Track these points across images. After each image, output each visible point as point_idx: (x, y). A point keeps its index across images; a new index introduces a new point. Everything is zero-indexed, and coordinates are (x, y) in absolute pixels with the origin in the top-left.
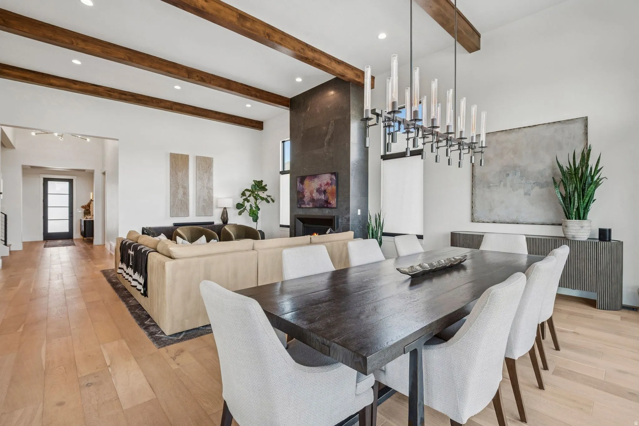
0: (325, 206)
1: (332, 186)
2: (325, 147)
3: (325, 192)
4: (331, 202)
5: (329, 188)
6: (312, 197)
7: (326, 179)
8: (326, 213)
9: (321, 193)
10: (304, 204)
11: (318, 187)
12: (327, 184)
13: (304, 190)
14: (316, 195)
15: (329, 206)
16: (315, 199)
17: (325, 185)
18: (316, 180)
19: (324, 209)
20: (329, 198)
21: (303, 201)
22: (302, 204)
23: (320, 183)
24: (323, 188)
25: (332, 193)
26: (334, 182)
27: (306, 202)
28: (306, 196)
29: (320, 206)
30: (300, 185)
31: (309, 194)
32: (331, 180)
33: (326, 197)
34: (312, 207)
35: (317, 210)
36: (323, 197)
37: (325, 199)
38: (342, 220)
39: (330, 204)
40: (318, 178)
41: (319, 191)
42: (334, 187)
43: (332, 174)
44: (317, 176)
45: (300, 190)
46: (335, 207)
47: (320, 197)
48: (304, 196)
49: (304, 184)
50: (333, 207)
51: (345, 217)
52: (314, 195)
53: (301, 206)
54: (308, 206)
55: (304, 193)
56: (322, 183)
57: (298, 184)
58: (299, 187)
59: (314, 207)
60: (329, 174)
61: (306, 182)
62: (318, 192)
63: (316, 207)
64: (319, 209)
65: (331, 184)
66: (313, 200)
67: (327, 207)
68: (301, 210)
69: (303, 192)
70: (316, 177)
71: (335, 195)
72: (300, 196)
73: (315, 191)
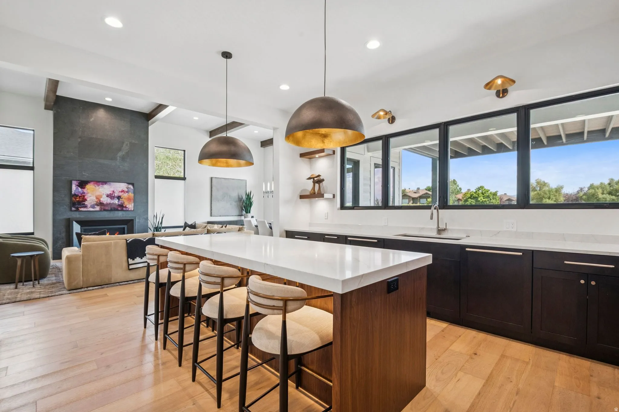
0: (119, 209)
1: (129, 193)
2: (118, 160)
3: (119, 198)
4: (127, 206)
5: (125, 194)
6: (98, 202)
7: (121, 187)
8: (119, 215)
9: (114, 198)
10: (86, 207)
11: (109, 193)
12: (123, 191)
13: (85, 194)
14: (105, 200)
15: (124, 209)
16: (105, 203)
17: (120, 192)
18: (106, 186)
19: (116, 212)
20: (124, 203)
21: (84, 204)
22: (80, 207)
23: (112, 189)
24: (116, 195)
25: (129, 199)
26: (132, 191)
27: (89, 206)
28: (88, 199)
29: (111, 209)
30: (77, 188)
31: (95, 198)
32: (127, 188)
33: (120, 202)
34: (99, 210)
35: (105, 213)
36: (116, 201)
37: (120, 203)
38: (139, 219)
39: (126, 207)
40: (110, 185)
41: (111, 196)
42: (131, 195)
43: (129, 184)
44: (108, 183)
45: (77, 194)
46: (132, 210)
47: (112, 202)
48: (86, 200)
49: (86, 189)
50: (130, 210)
51: (143, 217)
52: (101, 199)
53: (79, 209)
54: (92, 209)
55: (86, 197)
56: (115, 191)
57: (74, 187)
58: (75, 191)
59: (102, 210)
60: (125, 183)
61: (90, 187)
62: (109, 197)
63: (105, 210)
64: (109, 212)
65: (127, 192)
66: (100, 204)
67: (122, 210)
68: (77, 213)
69: (84, 196)
70: (106, 184)
71: (132, 201)
72: (77, 200)
73: (105, 196)
